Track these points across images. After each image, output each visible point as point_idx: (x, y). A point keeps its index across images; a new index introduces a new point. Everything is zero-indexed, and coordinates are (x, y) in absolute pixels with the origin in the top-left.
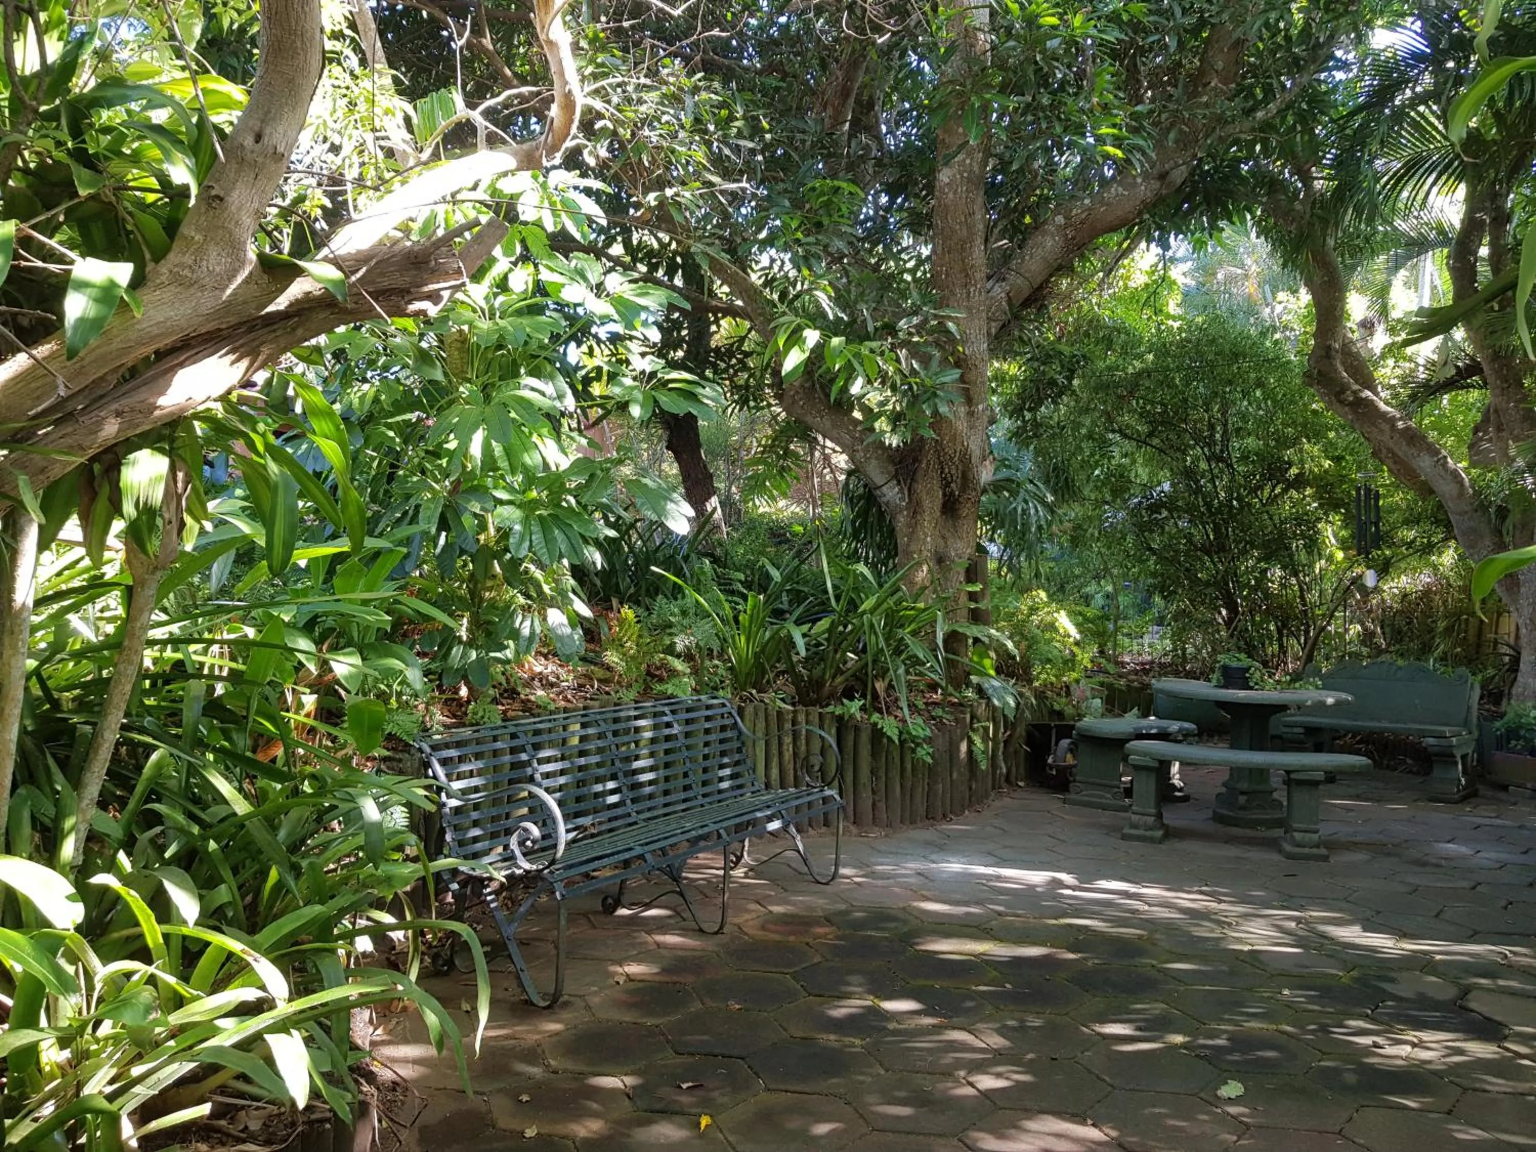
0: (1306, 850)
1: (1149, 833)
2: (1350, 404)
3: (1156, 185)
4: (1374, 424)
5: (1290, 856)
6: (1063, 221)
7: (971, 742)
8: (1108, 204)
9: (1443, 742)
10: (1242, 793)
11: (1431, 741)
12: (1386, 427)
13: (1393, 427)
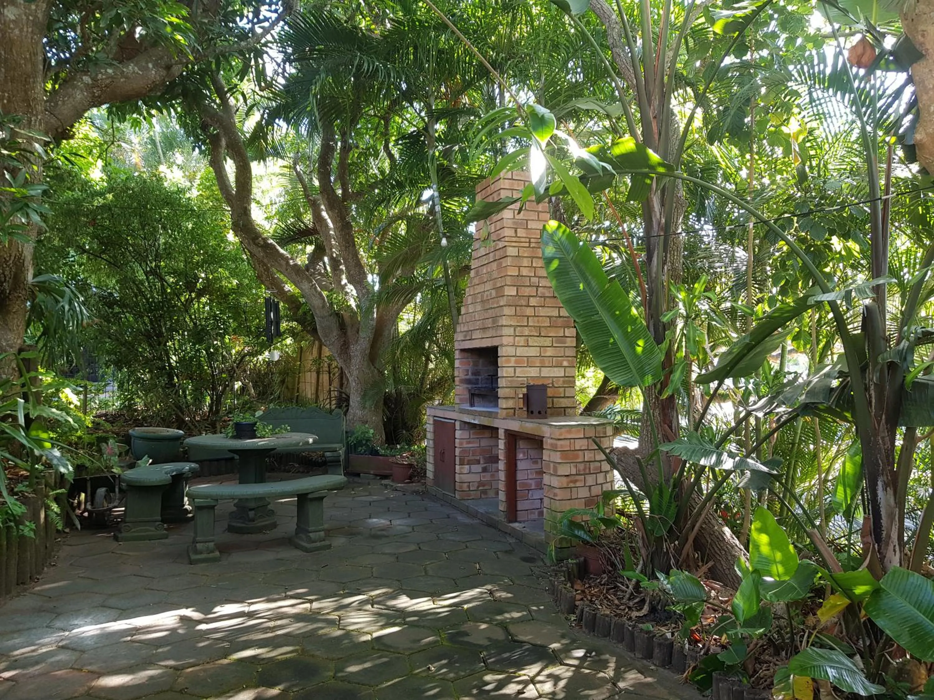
0: (318, 544)
1: (211, 555)
2: (262, 246)
3: (163, 73)
4: (276, 261)
5: (306, 550)
6: (90, 81)
7: (48, 508)
8: (127, 78)
9: (335, 454)
10: (251, 510)
11: (328, 454)
12: (283, 263)
13: (288, 263)
